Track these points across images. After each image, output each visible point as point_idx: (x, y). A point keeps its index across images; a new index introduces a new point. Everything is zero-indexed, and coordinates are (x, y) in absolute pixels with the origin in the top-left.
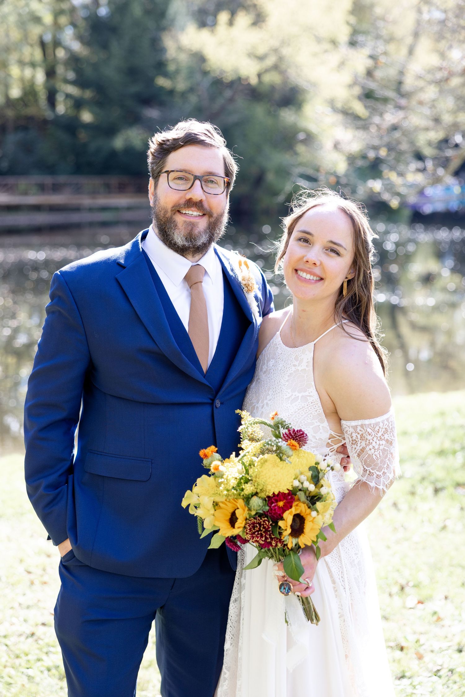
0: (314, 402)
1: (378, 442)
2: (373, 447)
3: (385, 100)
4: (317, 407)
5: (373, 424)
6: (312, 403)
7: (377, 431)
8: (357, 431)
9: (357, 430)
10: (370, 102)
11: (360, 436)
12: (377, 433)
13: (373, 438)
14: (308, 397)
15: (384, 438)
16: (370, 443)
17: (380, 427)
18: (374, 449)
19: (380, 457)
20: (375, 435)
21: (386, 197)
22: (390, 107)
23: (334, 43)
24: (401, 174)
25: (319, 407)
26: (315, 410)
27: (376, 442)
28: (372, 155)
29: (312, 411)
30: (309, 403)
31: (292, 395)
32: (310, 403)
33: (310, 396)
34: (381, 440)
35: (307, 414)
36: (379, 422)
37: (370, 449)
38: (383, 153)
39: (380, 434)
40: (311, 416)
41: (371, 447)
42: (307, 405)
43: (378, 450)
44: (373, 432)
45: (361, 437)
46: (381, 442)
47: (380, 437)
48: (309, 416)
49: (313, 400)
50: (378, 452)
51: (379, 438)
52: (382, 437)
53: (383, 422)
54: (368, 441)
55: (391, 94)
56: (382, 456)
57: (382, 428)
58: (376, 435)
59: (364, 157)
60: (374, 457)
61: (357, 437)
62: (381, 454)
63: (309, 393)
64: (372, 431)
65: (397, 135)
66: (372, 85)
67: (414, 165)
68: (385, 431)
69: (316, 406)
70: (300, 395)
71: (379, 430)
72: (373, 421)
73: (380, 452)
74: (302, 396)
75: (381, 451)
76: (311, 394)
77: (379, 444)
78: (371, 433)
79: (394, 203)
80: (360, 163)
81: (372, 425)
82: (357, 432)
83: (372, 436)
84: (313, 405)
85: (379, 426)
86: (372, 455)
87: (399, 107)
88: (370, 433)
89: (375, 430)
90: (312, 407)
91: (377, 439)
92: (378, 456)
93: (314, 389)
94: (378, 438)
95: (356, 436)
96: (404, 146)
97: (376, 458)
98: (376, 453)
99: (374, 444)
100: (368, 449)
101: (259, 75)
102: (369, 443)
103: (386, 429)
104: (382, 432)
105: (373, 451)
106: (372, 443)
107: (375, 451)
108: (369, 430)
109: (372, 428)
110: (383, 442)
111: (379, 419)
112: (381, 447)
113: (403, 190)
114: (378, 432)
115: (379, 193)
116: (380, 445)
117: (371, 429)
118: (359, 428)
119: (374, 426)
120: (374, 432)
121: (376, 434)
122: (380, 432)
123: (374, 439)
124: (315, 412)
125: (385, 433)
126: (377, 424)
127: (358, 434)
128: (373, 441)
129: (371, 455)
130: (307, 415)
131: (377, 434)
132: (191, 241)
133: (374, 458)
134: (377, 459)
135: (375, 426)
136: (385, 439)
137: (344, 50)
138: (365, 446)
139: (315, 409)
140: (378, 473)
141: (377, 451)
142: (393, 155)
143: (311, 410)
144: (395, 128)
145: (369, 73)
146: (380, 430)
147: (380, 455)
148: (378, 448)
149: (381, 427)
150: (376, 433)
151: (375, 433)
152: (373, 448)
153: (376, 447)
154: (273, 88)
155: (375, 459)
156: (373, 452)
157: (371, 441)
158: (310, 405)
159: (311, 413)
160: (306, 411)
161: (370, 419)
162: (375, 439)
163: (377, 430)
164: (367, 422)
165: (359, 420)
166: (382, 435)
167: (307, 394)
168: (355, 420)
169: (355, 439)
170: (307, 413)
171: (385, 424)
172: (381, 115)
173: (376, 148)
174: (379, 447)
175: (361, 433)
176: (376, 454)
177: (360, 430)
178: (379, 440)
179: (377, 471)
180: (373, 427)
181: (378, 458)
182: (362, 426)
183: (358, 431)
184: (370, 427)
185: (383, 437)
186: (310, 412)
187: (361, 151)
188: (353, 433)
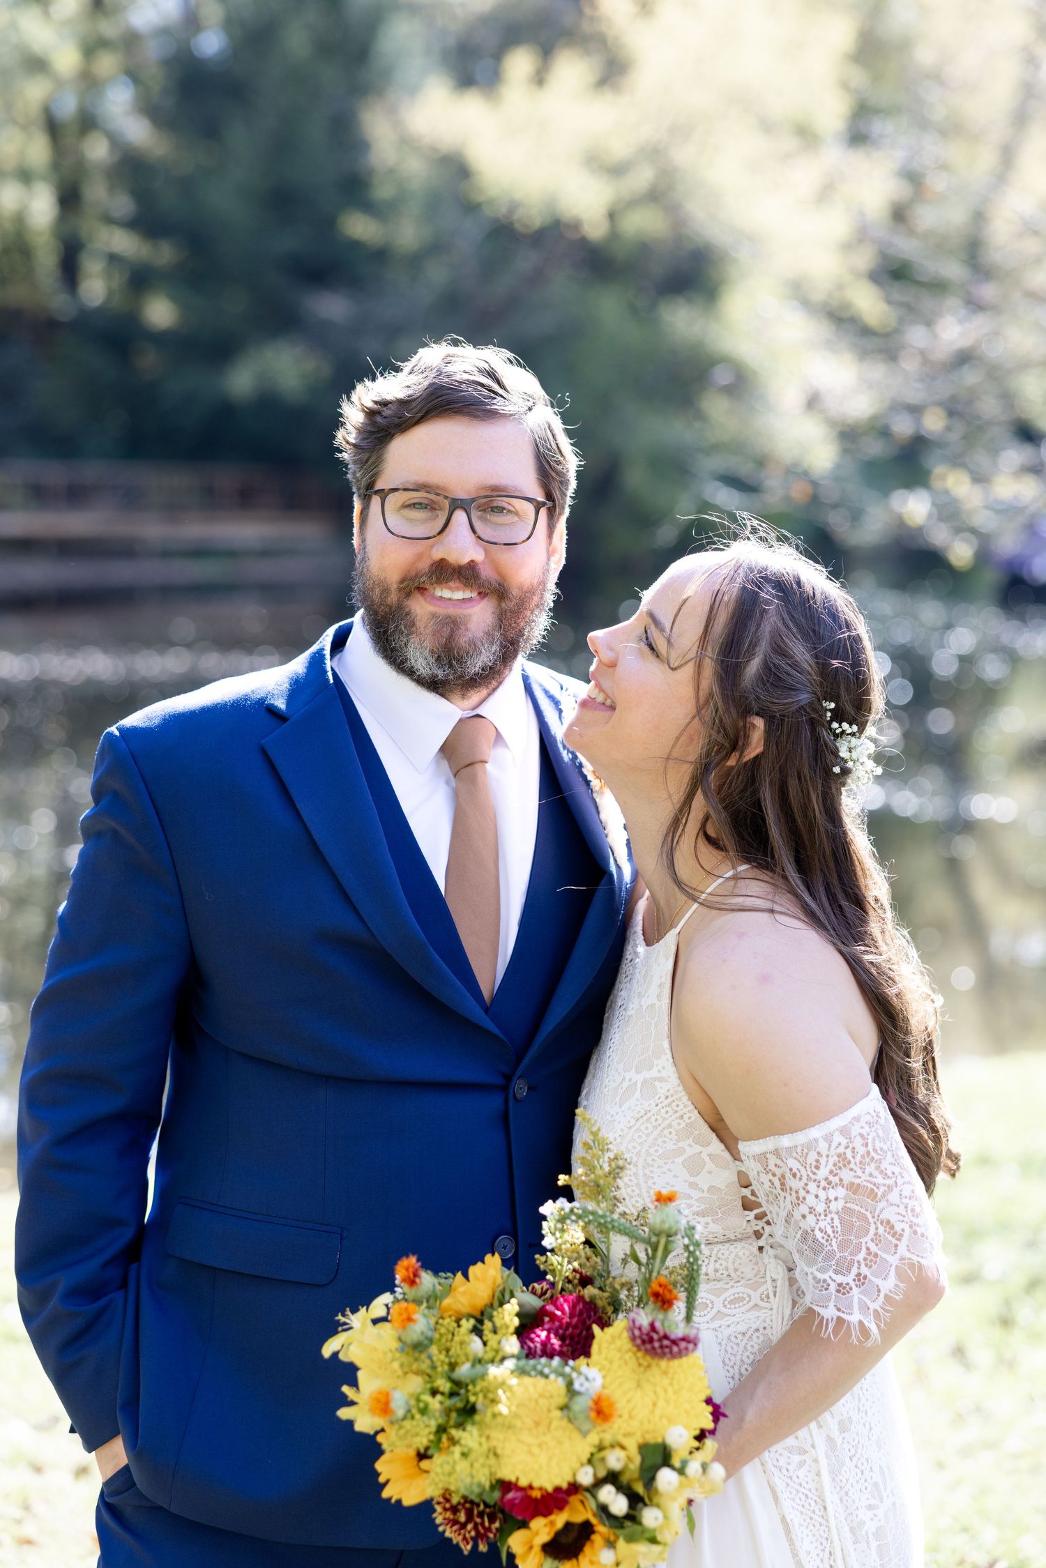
0: (672, 1096)
1: (822, 1195)
2: (810, 1208)
3: (938, 287)
4: (681, 1106)
5: (802, 1145)
6: (667, 1098)
7: (813, 1166)
8: (769, 1167)
9: (767, 1166)
10: (901, 293)
11: (780, 1180)
12: (815, 1170)
13: (806, 1185)
14: (657, 1084)
15: (841, 1180)
16: (800, 1200)
17: (819, 1153)
18: (816, 1216)
19: (833, 1232)
20: (808, 1175)
21: (940, 537)
22: (953, 302)
23: (806, 135)
24: (980, 479)
25: (685, 1106)
26: (678, 1115)
27: (817, 1196)
28: (903, 427)
29: (670, 1119)
30: (659, 1098)
31: (624, 1079)
32: (663, 1098)
33: (661, 1080)
34: (833, 1188)
35: (660, 1128)
36: (816, 1140)
37: (804, 1216)
38: (934, 423)
39: (823, 1173)
40: (670, 1133)
41: (804, 1209)
42: (657, 1105)
43: (826, 1215)
44: (802, 1169)
45: (783, 1184)
46: (832, 1194)
47: (826, 1179)
48: (666, 1132)
49: (668, 1090)
50: (828, 1219)
51: (823, 1183)
52: (831, 1178)
53: (828, 1139)
54: (795, 1195)
55: (953, 270)
56: (839, 1227)
57: (828, 1156)
58: (813, 1177)
59: (884, 432)
60: (819, 1235)
61: (773, 1184)
62: (837, 1222)
63: (659, 1071)
64: (799, 1166)
65: (971, 377)
66: (906, 247)
67: (1014, 455)
68: (839, 1162)
69: (678, 1106)
70: (639, 1078)
71: (817, 1161)
72: (801, 1138)
73: (832, 1219)
74: (645, 1082)
75: (836, 1217)
76: (664, 1074)
77: (828, 1199)
78: (797, 1171)
79: (961, 553)
80: (875, 448)
81: (799, 1150)
82: (770, 1170)
83: (800, 1179)
84: (670, 1105)
85: (817, 1150)
86: (813, 1231)
87: (975, 306)
88: (795, 1170)
89: (808, 1163)
90: (669, 1109)
91: (818, 1186)
92: (830, 1231)
93: (668, 1060)
94: (819, 1182)
95: (770, 1181)
96: (989, 407)
97: (823, 1238)
98: (822, 1224)
99: (811, 1200)
100: (797, 1215)
101: (612, 216)
102: (798, 1198)
103: (839, 1156)
104: (830, 1166)
105: (811, 1219)
106: (804, 1199)
107: (818, 1220)
108: (792, 1163)
109: (799, 1158)
110: (841, 1192)
111: (815, 1133)
112: (840, 1205)
113: (983, 520)
114: (817, 1168)
115: (920, 529)
116: (830, 1201)
117: (799, 1161)
118: (772, 1160)
119: (803, 1150)
120: (805, 1167)
121: (811, 1175)
122: (822, 1167)
123: (809, 1188)
124: (679, 1121)
125: (840, 1168)
126: (811, 1145)
127: (774, 1175)
128: (808, 1192)
129: (809, 1231)
130: (661, 1131)
131: (814, 1174)
132: (451, 666)
133: (820, 1239)
134: (827, 1241)
135: (805, 1150)
136: (845, 1182)
137: (834, 156)
138: (791, 1207)
139: (676, 1112)
140: (839, 1279)
141: (822, 1217)
142: (960, 428)
143: (667, 1116)
144: (964, 358)
145: (899, 215)
146: (823, 1161)
147: (832, 1227)
148: (825, 1211)
149: (824, 1153)
150: (812, 1172)
151: (809, 1173)
152: (811, 1213)
153: (820, 1208)
154: (644, 249)
155: (823, 1241)
156: (813, 1224)
157: (802, 1193)
158: (663, 1104)
159: (670, 1126)
160: (656, 1120)
161: (795, 1134)
162: (812, 1187)
163: (814, 1163)
164: (785, 1141)
165: (768, 1139)
166: (831, 1172)
167: (654, 1073)
168: (758, 1139)
169: (769, 1189)
170: (660, 1125)
171: (834, 1144)
172: (929, 323)
173: (915, 410)
174: (829, 1207)
175: (778, 1172)
176: (823, 1227)
177: (776, 1165)
178: (824, 1189)
179: (836, 1272)
180: (800, 1154)
181: (829, 1236)
182: (776, 1152)
183: (771, 1167)
184: (794, 1155)
185: (835, 1180)
186: (666, 1123)
187: (874, 418)
188: (761, 1174)
